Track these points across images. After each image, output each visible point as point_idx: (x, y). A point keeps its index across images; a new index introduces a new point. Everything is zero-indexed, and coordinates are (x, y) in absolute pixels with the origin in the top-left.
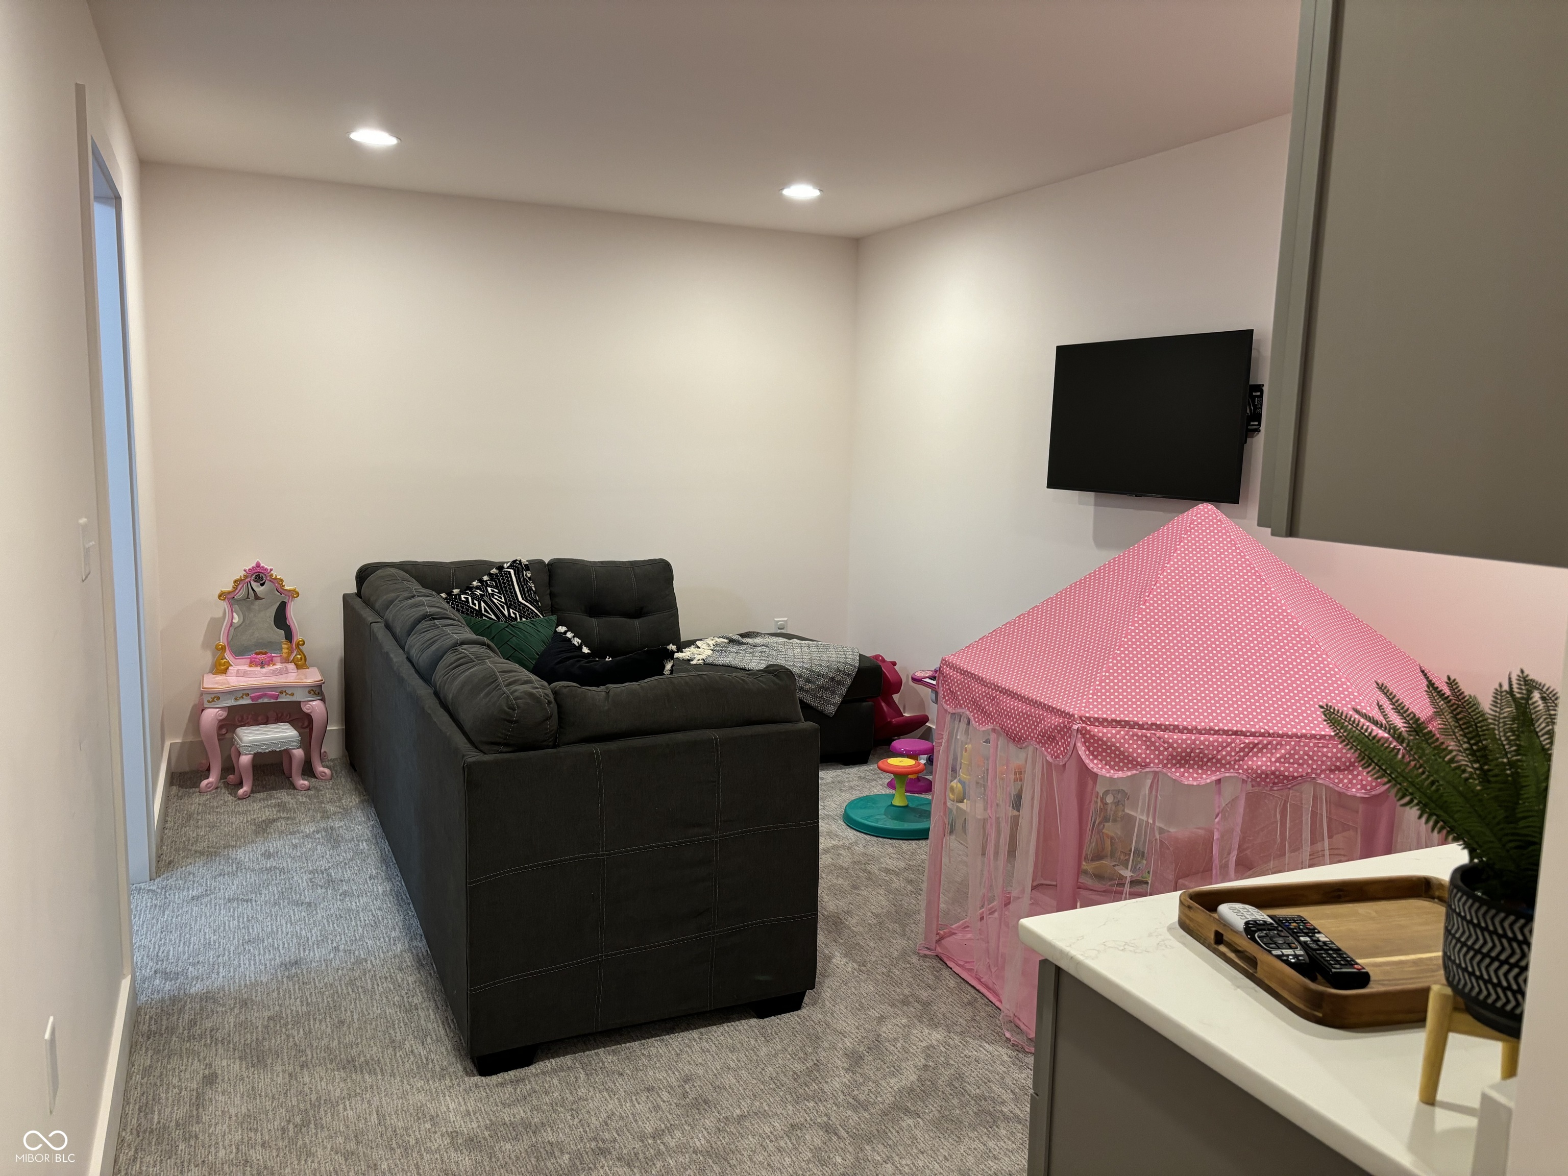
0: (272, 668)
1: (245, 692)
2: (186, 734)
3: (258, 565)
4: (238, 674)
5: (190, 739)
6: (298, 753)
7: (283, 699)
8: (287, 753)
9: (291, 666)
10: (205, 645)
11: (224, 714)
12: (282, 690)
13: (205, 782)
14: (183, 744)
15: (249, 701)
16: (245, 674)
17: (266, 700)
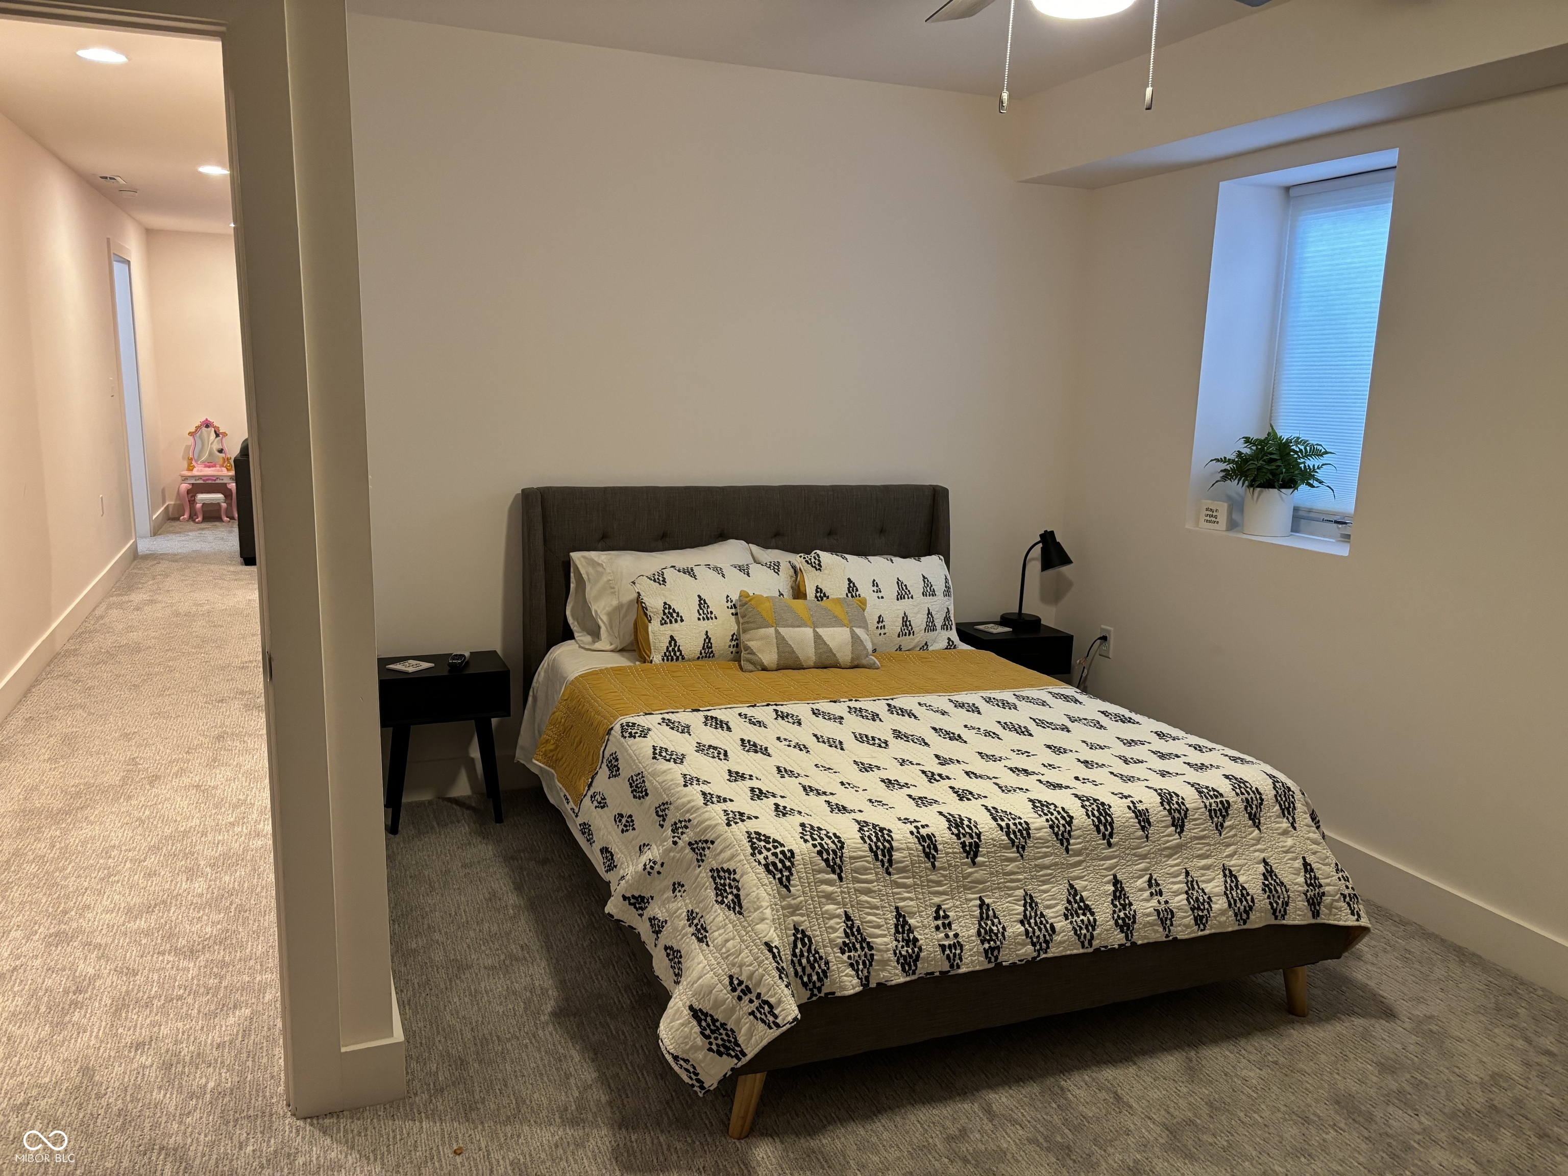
0: (214, 468)
1: (200, 477)
2: (176, 500)
3: (207, 420)
4: (198, 471)
5: (178, 502)
6: (224, 505)
7: (218, 481)
8: (219, 504)
9: (224, 469)
10: (183, 458)
11: (191, 487)
12: (218, 477)
13: (182, 518)
14: (174, 504)
15: (202, 482)
16: (201, 471)
17: (210, 482)
